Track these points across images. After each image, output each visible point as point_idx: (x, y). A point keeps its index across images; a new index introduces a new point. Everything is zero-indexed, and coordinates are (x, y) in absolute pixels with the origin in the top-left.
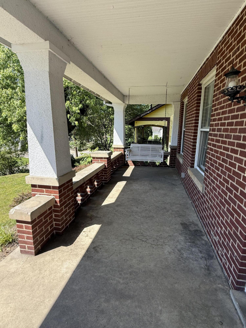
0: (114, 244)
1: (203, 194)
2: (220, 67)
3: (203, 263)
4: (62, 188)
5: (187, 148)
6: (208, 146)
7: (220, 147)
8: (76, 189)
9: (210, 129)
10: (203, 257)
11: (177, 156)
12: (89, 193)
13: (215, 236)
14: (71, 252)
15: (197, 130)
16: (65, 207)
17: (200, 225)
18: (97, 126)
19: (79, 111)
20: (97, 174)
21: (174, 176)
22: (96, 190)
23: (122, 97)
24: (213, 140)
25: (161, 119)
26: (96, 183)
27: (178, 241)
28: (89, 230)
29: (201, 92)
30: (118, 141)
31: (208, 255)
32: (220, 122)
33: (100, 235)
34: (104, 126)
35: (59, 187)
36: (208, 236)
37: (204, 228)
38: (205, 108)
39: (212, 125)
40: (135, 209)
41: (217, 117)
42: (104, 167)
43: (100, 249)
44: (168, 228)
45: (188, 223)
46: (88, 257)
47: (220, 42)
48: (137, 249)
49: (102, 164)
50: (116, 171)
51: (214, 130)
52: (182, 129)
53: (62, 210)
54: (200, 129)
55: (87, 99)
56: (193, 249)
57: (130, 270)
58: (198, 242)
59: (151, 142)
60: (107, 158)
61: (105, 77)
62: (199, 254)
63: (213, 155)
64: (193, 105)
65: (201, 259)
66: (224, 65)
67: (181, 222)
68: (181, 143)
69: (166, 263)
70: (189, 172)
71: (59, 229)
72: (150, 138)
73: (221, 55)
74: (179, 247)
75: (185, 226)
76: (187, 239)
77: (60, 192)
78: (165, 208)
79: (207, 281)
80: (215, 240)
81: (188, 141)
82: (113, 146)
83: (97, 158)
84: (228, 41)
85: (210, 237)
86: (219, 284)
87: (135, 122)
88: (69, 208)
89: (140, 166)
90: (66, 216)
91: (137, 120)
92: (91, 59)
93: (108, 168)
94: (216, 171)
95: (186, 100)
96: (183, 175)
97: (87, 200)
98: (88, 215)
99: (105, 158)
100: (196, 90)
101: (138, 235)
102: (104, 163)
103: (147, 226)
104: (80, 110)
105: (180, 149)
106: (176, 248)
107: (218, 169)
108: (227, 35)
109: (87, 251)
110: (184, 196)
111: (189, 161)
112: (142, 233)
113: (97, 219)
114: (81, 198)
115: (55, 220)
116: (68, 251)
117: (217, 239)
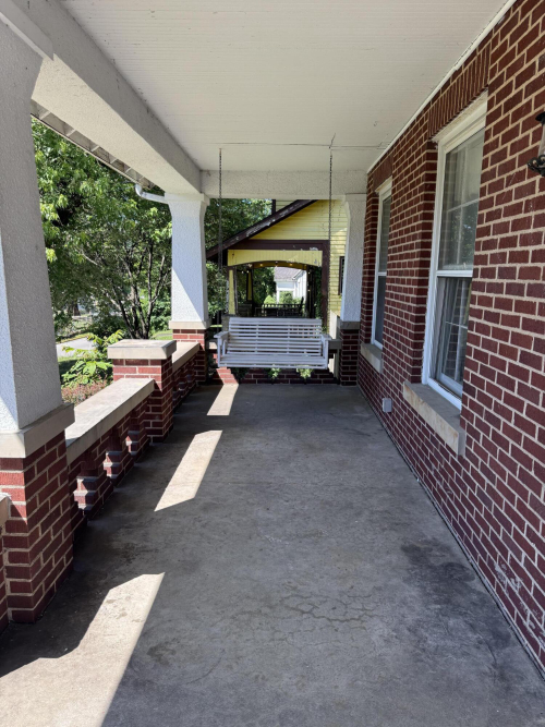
0: (215, 630)
1: (460, 458)
2: (500, 96)
3: (484, 659)
4: (35, 463)
5: (395, 328)
6: (471, 319)
7: (513, 321)
8: (73, 464)
9: (476, 271)
10: (480, 642)
11: (363, 350)
12: (109, 475)
13: (511, 576)
14: (77, 676)
15: (426, 274)
16: (45, 526)
17: (456, 549)
18: (105, 263)
19: (56, 216)
20: (133, 413)
21: (358, 408)
22: (131, 464)
23: (197, 174)
24: (486, 301)
25: (305, 245)
26: (129, 442)
27: (404, 602)
28: (124, 595)
29: (434, 167)
30: (186, 310)
31: (493, 633)
32: (507, 250)
33: (164, 607)
34: (131, 262)
35: (25, 462)
36: (486, 580)
37: (470, 556)
38: (449, 211)
39: (480, 260)
40: (261, 513)
41: (498, 237)
42: (153, 389)
43: (173, 652)
44: (368, 566)
45: (422, 547)
46: (137, 684)
47: (497, 27)
48: (290, 639)
49: (147, 381)
50: (184, 400)
51: (489, 273)
52: (373, 273)
53: (34, 535)
54: (434, 273)
55: (81, 179)
56: (451, 622)
57: (278, 711)
58: (460, 599)
59: (273, 312)
60: (163, 362)
61: (149, 110)
62: (470, 635)
63: (489, 345)
64: (411, 204)
65: (478, 648)
66: (514, 92)
67: (401, 543)
68: (371, 313)
69: (383, 674)
70: (406, 394)
71: (26, 602)
72: (269, 301)
73: (502, 64)
74: (410, 619)
75: (416, 554)
76: (429, 594)
77: (28, 477)
78: (350, 506)
79: (507, 713)
80: (509, 589)
81: (399, 305)
82: (172, 326)
83: (129, 362)
84: (524, 26)
85: (492, 580)
86: (538, 717)
87: (230, 252)
88: (56, 528)
89: (254, 382)
90: (46, 556)
91: (233, 247)
92: (114, 52)
93: (165, 391)
94: (504, 389)
95: (386, 189)
96: (386, 405)
97: (106, 498)
98: (115, 545)
99: (154, 362)
100: (419, 162)
101: (285, 595)
102: (153, 376)
103: (306, 566)
104: (59, 210)
105: (370, 330)
106: (401, 622)
107: (510, 384)
108: (519, 9)
109: (132, 663)
110: (396, 467)
111: (403, 365)
112: (295, 589)
113: (148, 556)
114: (86, 492)
115: (11, 572)
116: (65, 673)
117: (516, 584)
